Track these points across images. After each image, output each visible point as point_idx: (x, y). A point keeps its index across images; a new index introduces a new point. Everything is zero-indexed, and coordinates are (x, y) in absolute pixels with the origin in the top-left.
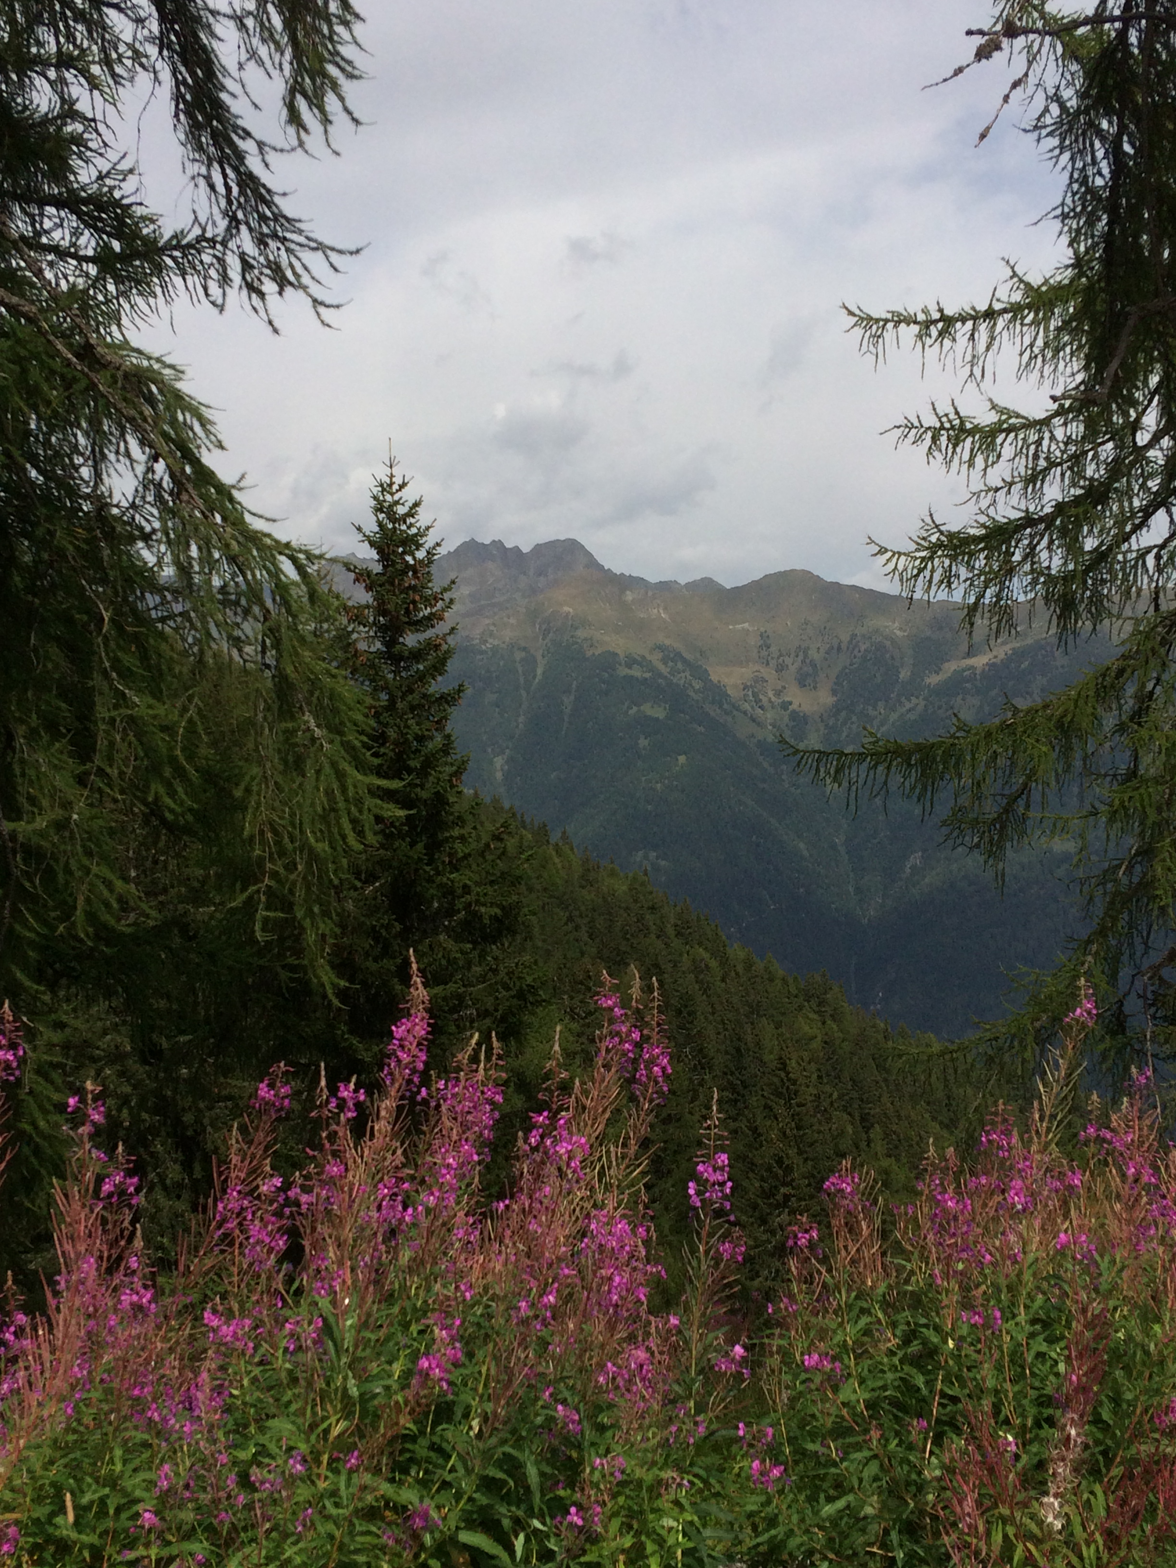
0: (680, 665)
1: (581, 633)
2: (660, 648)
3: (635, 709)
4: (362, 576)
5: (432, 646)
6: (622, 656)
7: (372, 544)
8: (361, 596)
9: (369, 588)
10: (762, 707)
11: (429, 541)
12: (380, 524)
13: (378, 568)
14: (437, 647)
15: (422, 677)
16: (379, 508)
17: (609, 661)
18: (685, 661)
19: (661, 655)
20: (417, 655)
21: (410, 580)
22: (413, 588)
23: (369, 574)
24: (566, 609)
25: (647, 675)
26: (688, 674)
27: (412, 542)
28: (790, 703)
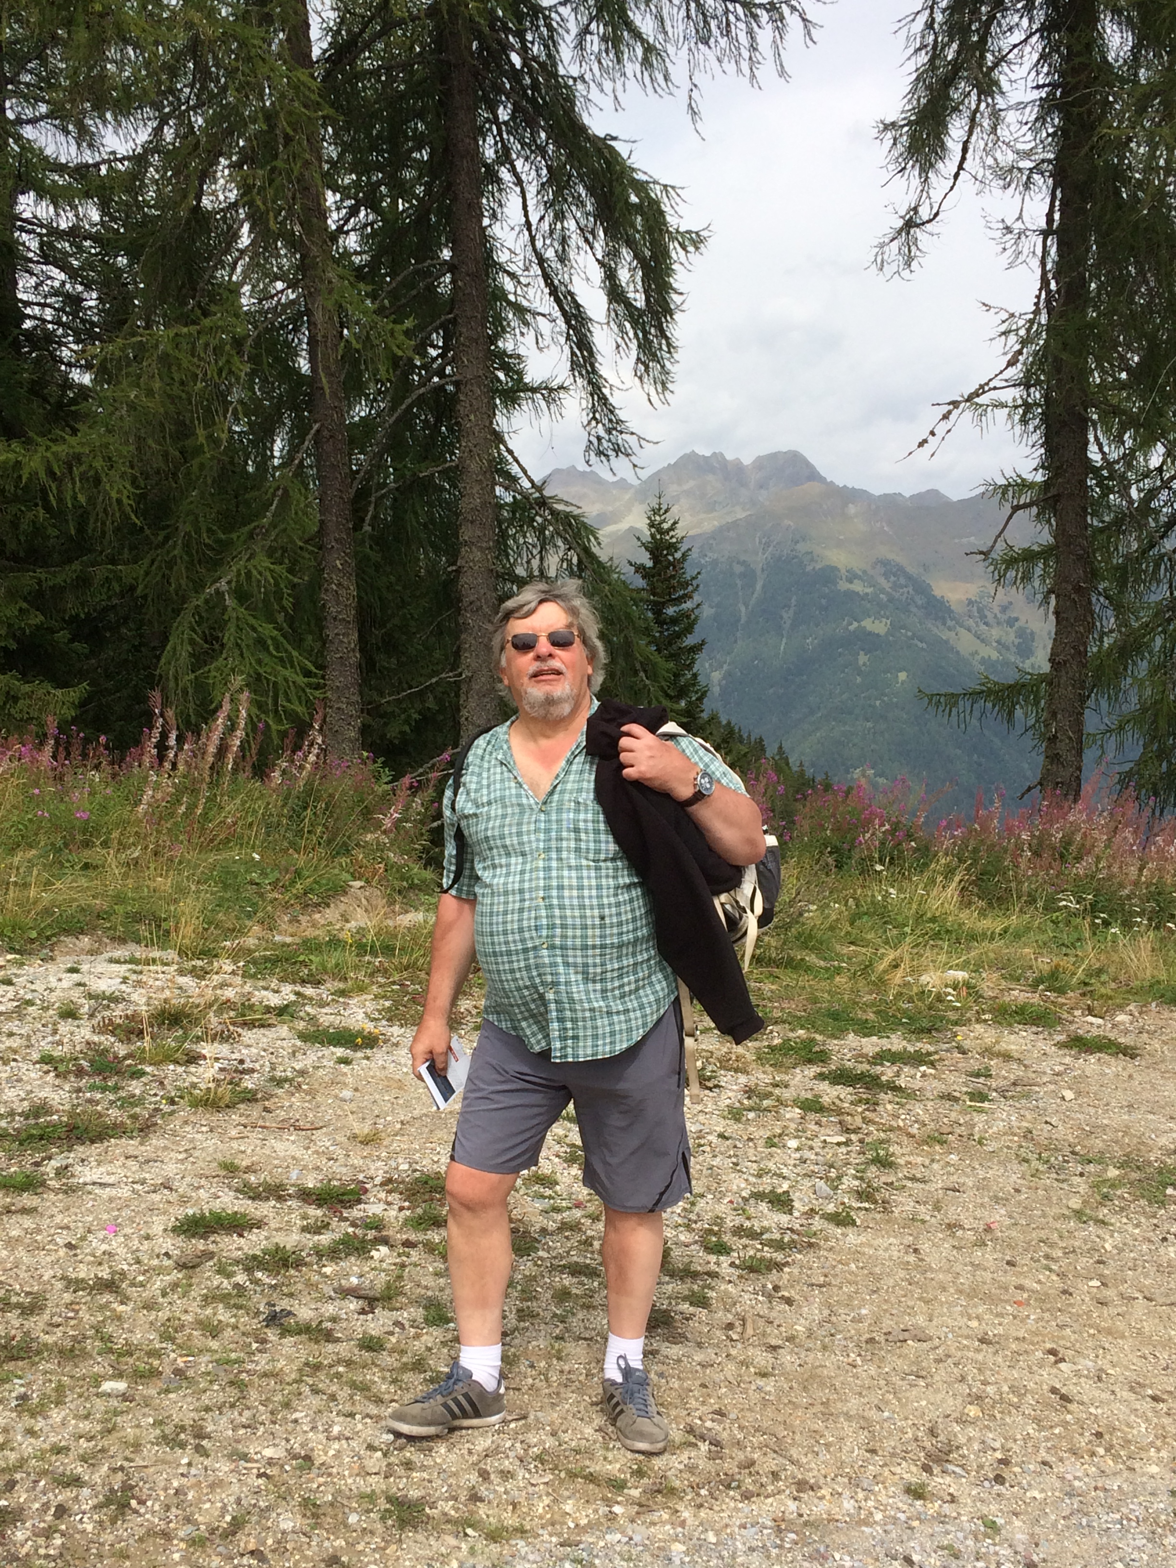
0: (902, 581)
1: (801, 547)
2: (885, 563)
3: (855, 624)
4: (640, 569)
5: (686, 615)
6: (843, 571)
7: (647, 549)
8: (639, 582)
9: (644, 577)
10: (986, 624)
11: (684, 548)
12: (653, 536)
13: (649, 564)
14: (688, 617)
15: (679, 636)
16: (652, 525)
17: (829, 575)
18: (909, 577)
19: (883, 570)
20: (674, 621)
21: (671, 571)
22: (673, 577)
23: (644, 568)
24: (787, 522)
25: (869, 590)
26: (910, 589)
27: (672, 547)
28: (1017, 619)
